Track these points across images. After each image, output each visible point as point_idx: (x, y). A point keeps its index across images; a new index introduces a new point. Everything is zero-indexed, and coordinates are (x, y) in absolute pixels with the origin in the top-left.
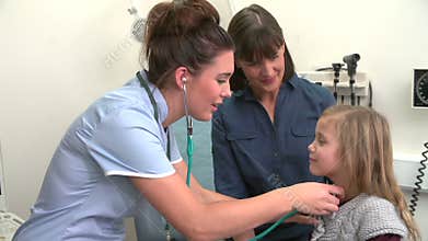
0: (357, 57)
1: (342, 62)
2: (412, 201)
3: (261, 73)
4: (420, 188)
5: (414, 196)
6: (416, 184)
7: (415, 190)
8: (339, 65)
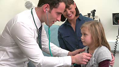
0: (95, 11)
1: (90, 13)
2: (114, 54)
3: (66, 14)
4: (116, 50)
5: (114, 53)
6: (115, 49)
7: (114, 51)
8: (90, 14)
